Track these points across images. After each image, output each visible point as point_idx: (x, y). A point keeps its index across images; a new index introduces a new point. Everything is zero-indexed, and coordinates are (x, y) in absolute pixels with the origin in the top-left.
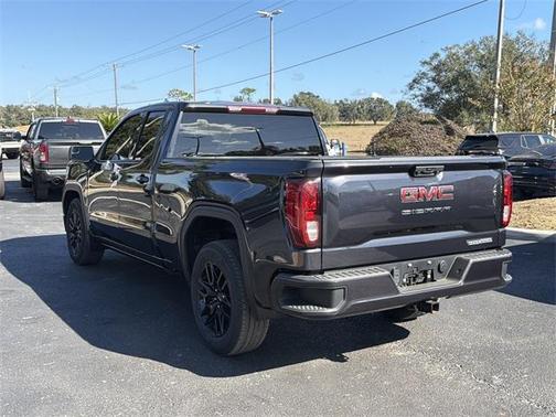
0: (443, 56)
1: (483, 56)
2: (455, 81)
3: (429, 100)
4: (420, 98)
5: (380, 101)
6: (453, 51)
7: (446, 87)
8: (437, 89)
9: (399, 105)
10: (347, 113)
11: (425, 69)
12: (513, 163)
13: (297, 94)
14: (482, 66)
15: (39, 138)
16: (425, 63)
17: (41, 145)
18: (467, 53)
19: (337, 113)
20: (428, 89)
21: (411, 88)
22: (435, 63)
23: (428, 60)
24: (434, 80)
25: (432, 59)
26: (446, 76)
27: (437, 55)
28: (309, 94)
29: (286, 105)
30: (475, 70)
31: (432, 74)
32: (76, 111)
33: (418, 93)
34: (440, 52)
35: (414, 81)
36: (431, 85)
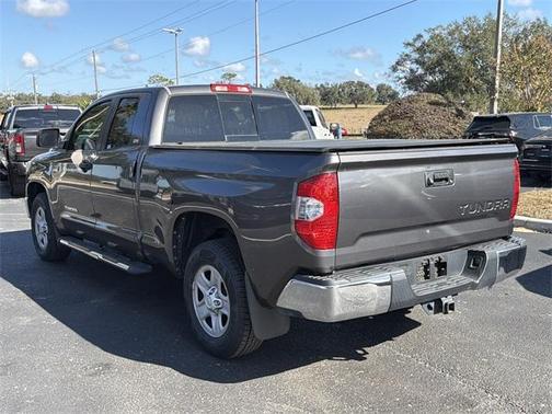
0: (426, 37)
1: (466, 37)
2: (439, 63)
3: (413, 82)
4: (404, 80)
5: (361, 84)
6: (437, 32)
7: (430, 70)
8: (420, 71)
9: (380, 88)
10: (328, 97)
11: (408, 50)
12: (532, 146)
13: (278, 78)
14: (466, 47)
15: (14, 127)
16: (409, 44)
17: (16, 134)
18: (450, 34)
19: (318, 97)
20: (411, 70)
21: (394, 69)
22: (418, 44)
23: (411, 41)
24: (417, 62)
25: (415, 40)
26: (430, 57)
27: (420, 36)
28: (290, 78)
29: (267, 90)
30: (459, 52)
31: (415, 56)
32: (56, 99)
33: (402, 75)
34: (423, 33)
35: (397, 63)
36: (414, 66)
